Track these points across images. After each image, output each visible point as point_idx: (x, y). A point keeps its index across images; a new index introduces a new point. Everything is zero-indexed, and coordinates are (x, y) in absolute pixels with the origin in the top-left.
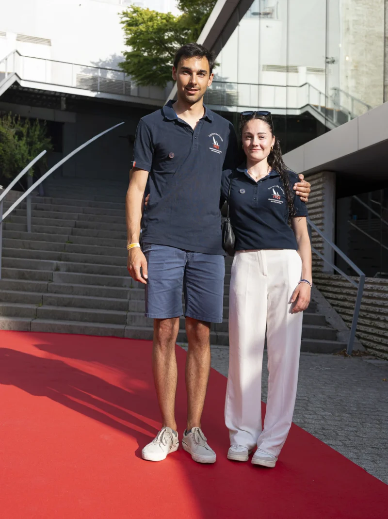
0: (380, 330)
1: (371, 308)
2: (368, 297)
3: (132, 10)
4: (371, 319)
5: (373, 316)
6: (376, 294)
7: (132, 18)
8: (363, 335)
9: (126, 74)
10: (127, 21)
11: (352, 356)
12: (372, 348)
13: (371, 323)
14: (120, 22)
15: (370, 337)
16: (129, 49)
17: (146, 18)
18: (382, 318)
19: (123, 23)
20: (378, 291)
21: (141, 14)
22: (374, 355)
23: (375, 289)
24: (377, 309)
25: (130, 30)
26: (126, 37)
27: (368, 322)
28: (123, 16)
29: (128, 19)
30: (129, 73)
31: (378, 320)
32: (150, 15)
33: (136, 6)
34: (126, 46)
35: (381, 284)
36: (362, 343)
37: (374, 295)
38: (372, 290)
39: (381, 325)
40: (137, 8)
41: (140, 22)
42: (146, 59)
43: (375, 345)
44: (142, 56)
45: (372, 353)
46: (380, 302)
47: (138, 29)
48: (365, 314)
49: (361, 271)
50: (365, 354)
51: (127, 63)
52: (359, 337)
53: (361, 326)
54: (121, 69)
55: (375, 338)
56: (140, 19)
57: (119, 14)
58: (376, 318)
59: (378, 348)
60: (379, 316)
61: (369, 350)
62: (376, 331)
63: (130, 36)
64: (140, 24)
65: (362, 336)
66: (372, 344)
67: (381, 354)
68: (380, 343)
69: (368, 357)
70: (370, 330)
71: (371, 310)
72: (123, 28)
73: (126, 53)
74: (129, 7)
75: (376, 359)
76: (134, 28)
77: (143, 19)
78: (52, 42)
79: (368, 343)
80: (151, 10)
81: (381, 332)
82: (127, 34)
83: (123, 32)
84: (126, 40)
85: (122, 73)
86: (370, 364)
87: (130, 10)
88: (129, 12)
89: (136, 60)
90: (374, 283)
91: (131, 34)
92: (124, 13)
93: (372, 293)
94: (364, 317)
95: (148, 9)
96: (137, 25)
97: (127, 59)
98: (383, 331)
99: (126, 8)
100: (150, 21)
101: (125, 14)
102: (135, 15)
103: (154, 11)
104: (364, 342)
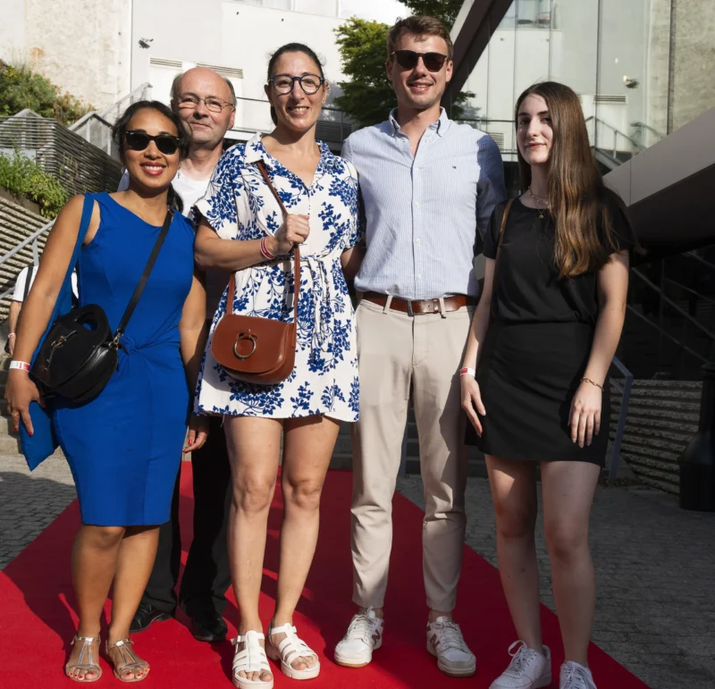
0: (654, 450)
1: (645, 421)
2: (640, 406)
3: (352, 24)
4: (643, 435)
5: (647, 431)
6: (650, 402)
7: (353, 35)
8: (634, 457)
9: (344, 113)
10: (345, 40)
11: (615, 485)
12: (644, 474)
13: (643, 441)
14: (336, 41)
15: (642, 460)
16: (348, 79)
17: (371, 33)
18: (657, 433)
19: (339, 42)
20: (653, 397)
21: (365, 29)
22: (646, 484)
23: (650, 394)
24: (652, 422)
25: (349, 52)
26: (344, 62)
27: (639, 440)
28: (340, 33)
29: (347, 37)
30: (348, 112)
31: (653, 436)
32: (377, 30)
33: (359, 17)
34: (344, 75)
35: (657, 387)
36: (632, 469)
37: (648, 403)
38: (645, 396)
39: (656, 443)
40: (360, 21)
41: (363, 40)
42: (371, 91)
43: (648, 470)
44: (366, 87)
45: (644, 482)
46: (654, 412)
47: (360, 50)
48: (636, 429)
49: (628, 371)
50: (634, 483)
51: (345, 98)
52: (628, 461)
53: (630, 446)
54: (338, 107)
55: (648, 461)
56: (363, 36)
57: (334, 30)
58: (650, 433)
59: (651, 474)
60: (654, 431)
61: (641, 477)
62: (649, 451)
63: (349, 60)
64: (364, 43)
65: (632, 459)
66: (644, 469)
67: (655, 481)
68: (654, 468)
69: (636, 487)
70: (642, 450)
71: (644, 423)
72: (339, 50)
73: (344, 85)
74: (348, 20)
75: (648, 489)
76: (355, 49)
77: (367, 36)
78: (243, 72)
79: (639, 469)
80: (379, 22)
81: (655, 453)
82: (345, 58)
83: (339, 55)
84: (344, 66)
85: (340, 113)
86: (637, 495)
87: (349, 24)
88: (348, 27)
89: (356, 94)
90: (648, 387)
91: (350, 57)
92: (341, 29)
93: (645, 400)
94: (635, 434)
95: (375, 21)
96: (358, 45)
97: (346, 92)
98: (657, 451)
99: (345, 21)
100: (377, 39)
101: (343, 30)
102: (355, 31)
103: (382, 25)
104: (634, 466)
